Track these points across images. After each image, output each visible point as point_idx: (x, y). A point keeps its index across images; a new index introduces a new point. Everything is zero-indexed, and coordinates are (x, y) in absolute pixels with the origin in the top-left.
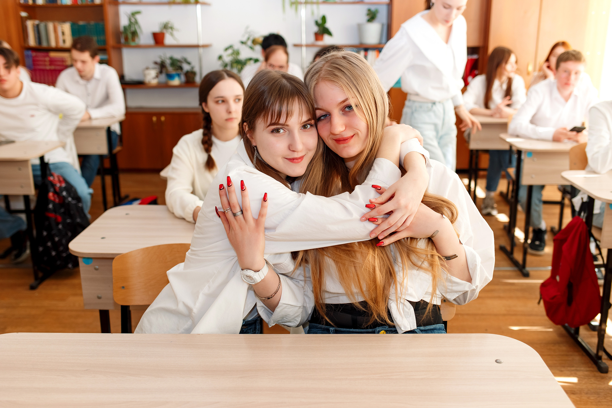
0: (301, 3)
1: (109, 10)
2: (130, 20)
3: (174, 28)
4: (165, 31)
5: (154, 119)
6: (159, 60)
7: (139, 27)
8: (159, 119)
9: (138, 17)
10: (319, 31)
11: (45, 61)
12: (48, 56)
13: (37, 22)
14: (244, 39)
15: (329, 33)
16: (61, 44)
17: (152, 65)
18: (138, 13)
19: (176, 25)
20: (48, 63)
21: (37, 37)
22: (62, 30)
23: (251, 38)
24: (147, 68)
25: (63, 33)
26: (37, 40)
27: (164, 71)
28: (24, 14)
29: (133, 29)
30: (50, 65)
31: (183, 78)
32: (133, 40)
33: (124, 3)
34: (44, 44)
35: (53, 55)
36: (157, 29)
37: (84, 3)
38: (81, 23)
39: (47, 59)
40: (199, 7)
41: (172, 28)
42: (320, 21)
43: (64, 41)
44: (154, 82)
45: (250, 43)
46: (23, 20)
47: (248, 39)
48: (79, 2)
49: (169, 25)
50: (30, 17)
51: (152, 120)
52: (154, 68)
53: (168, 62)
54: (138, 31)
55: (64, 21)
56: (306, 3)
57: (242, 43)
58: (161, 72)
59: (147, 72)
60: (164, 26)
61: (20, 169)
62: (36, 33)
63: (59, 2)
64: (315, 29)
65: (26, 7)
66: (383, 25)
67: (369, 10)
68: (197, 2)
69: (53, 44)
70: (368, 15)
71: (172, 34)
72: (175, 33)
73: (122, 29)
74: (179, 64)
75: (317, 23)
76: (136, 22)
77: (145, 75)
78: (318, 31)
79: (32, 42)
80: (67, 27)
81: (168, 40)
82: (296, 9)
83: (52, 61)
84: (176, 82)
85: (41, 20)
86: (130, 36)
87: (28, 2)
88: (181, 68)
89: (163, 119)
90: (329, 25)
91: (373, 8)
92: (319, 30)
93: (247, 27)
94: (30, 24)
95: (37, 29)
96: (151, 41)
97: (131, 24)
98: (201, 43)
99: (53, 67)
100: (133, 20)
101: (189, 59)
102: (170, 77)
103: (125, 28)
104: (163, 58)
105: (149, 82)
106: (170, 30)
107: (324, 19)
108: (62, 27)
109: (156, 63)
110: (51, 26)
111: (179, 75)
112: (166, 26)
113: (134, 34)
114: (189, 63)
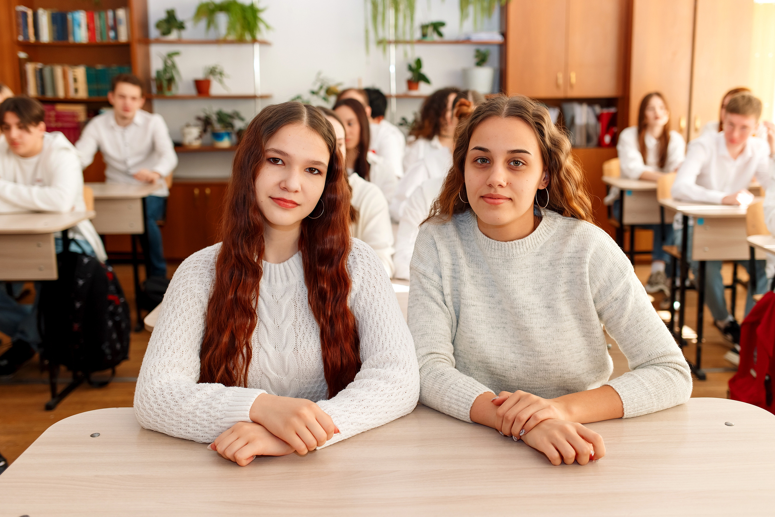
0: (390, 42)
1: (138, 51)
2: (165, 63)
3: (223, 74)
4: (212, 78)
5: (197, 191)
6: (202, 115)
7: (178, 72)
8: (202, 192)
9: (177, 60)
10: (414, 78)
11: (49, 116)
12: (54, 109)
13: (39, 65)
14: (316, 88)
15: (426, 80)
16: (72, 94)
17: (193, 121)
18: (177, 54)
19: (227, 70)
20: (53, 119)
21: (39, 85)
22: (74, 75)
23: (325, 87)
24: (188, 125)
25: (75, 80)
26: (40, 89)
27: (209, 129)
28: (22, 55)
29: (168, 75)
30: (57, 121)
31: (234, 138)
32: (169, 88)
33: (158, 41)
34: (49, 94)
35: (60, 108)
36: (200, 76)
37: (105, 41)
38: (99, 67)
39: (53, 114)
40: (257, 47)
41: (221, 74)
42: (414, 65)
43: (76, 90)
44: (197, 144)
45: (322, 93)
46: (21, 63)
47: (321, 88)
48: (98, 39)
49: (217, 70)
50: (30, 59)
51: (193, 193)
52: (196, 126)
53: (214, 118)
54: (176, 78)
55: (75, 64)
56: (397, 42)
57: (313, 93)
58: (205, 131)
59: (187, 130)
60: (209, 71)
61: (39, 246)
62: (38, 79)
63: (71, 40)
64: (409, 75)
65: (26, 46)
66: (495, 71)
67: (478, 51)
68: (254, 40)
69: (61, 94)
70: (477, 56)
71: (221, 82)
72: (225, 80)
73: (153, 74)
74: (229, 120)
75: (410, 68)
76: (174, 66)
77: (183, 135)
78: (412, 79)
79: (32, 90)
80: (80, 72)
81: (216, 89)
82: (384, 50)
83: (59, 117)
84: (225, 143)
85: (45, 63)
86: (165, 84)
87: (28, 38)
88: (232, 126)
89: (208, 191)
90: (425, 70)
91: (483, 49)
92: (414, 76)
93: (319, 73)
94: (30, 68)
95: (40, 75)
96: (193, 91)
97: (166, 69)
98: (259, 93)
99: (60, 125)
100: (169, 63)
101: (243, 114)
102: (217, 136)
103: (158, 73)
104: (208, 113)
105: (190, 143)
106: (218, 76)
107: (419, 62)
108: (74, 72)
109: (199, 119)
110: (59, 70)
111: (229, 134)
112: (213, 71)
113: (171, 80)
114: (242, 119)
